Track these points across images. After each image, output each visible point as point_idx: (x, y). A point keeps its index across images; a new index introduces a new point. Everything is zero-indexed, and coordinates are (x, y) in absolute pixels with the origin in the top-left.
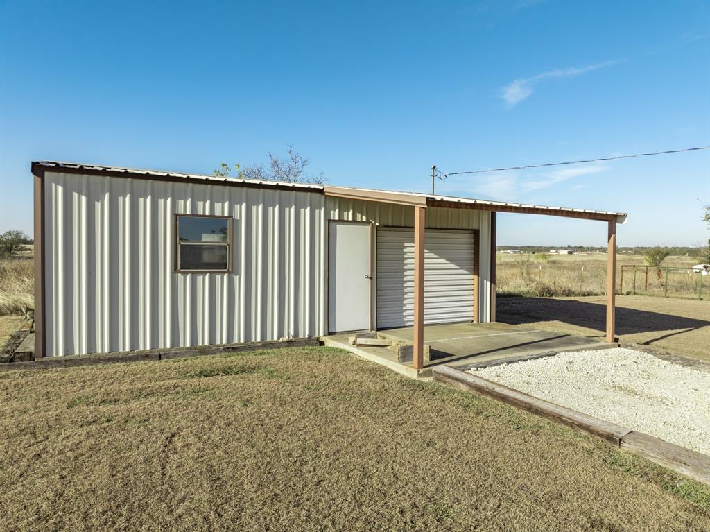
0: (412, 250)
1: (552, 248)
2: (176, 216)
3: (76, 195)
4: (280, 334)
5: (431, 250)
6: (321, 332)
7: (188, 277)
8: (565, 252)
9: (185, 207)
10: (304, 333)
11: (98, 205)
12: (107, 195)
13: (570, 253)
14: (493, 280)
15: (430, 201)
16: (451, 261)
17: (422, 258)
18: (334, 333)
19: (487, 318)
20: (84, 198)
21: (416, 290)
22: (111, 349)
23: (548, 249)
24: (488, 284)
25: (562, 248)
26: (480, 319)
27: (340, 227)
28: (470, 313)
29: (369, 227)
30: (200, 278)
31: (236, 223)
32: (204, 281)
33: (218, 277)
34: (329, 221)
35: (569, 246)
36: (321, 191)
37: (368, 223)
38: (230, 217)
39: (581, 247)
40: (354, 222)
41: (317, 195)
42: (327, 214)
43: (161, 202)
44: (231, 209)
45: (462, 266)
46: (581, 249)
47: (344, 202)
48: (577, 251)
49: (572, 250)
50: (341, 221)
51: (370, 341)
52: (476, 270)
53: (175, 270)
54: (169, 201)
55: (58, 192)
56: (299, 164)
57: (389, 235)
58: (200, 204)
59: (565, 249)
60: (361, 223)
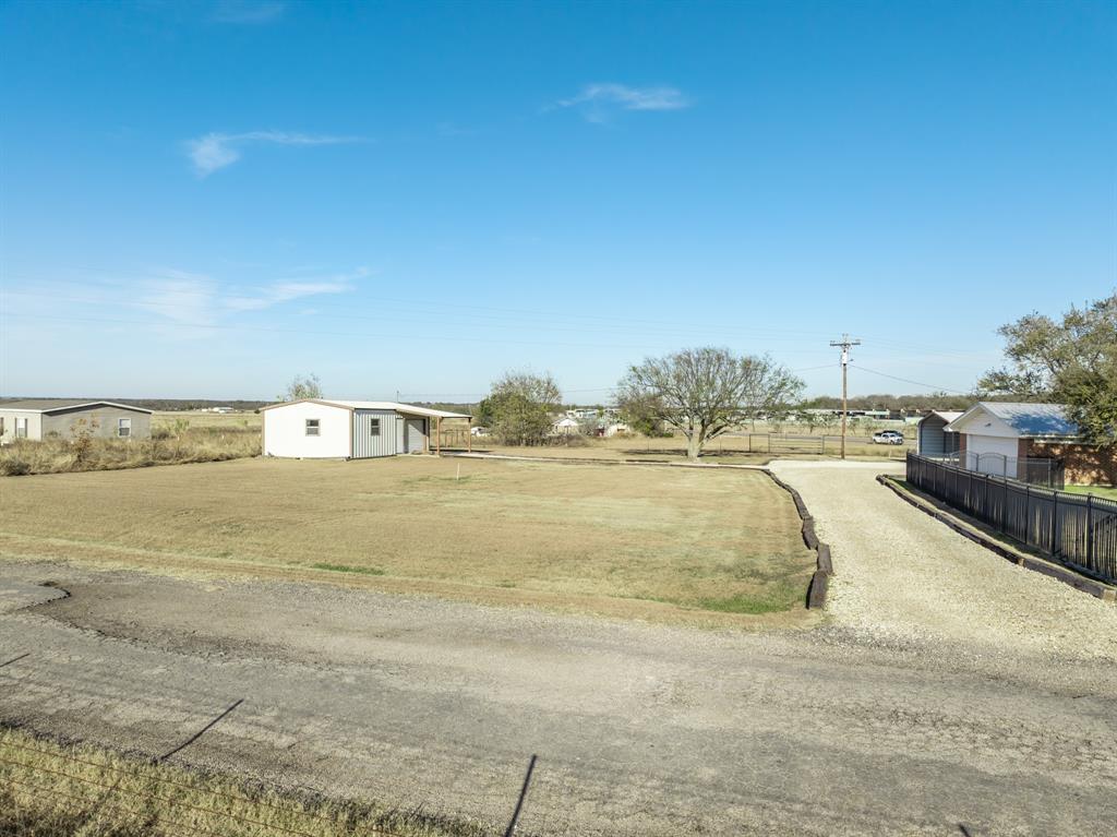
31: (380, 421)
52: (424, 433)
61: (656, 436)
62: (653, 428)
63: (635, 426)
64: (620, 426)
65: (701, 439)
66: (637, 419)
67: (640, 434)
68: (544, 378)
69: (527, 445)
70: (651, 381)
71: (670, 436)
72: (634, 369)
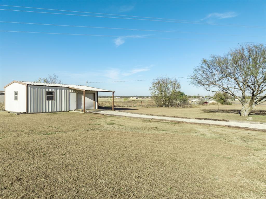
0: (83, 97)
1: (131, 97)
2: (46, 91)
3: (32, 88)
4: (62, 110)
5: (86, 97)
6: (68, 110)
7: (48, 101)
8: (135, 98)
9: (47, 90)
10: (65, 110)
11: (35, 90)
12: (36, 89)
13: (137, 98)
14: (97, 102)
15: (86, 90)
16: (90, 99)
17: (85, 98)
18: (70, 110)
19: (96, 108)
20: (33, 89)
21: (84, 103)
22: (37, 112)
23: (130, 97)
24: (96, 103)
25: (135, 97)
26: (95, 109)
27: (71, 93)
28: (93, 108)
29: (76, 93)
30: (49, 101)
31: (55, 93)
32: (50, 101)
33: (52, 101)
34: (69, 92)
35: (137, 96)
36: (68, 87)
37: (75, 92)
38: (54, 92)
39: (141, 96)
40: (73, 92)
41: (67, 88)
42: (69, 91)
43: (44, 89)
44: (54, 90)
45: (92, 100)
46: (141, 97)
47: (72, 89)
48: (139, 98)
49: (137, 97)
50: (71, 92)
51: (77, 110)
52: (94, 100)
53: (46, 100)
54: (45, 89)
55: (29, 88)
56: (56, 77)
57: (79, 94)
58: (49, 90)
59: (136, 97)
60: (74, 92)
61: (226, 104)
62: (224, 102)
63: (218, 101)
64: (213, 101)
65: (251, 105)
66: (219, 99)
67: (219, 104)
68: (173, 80)
69: (166, 107)
70: (217, 70)
71: (230, 104)
72: (205, 61)
